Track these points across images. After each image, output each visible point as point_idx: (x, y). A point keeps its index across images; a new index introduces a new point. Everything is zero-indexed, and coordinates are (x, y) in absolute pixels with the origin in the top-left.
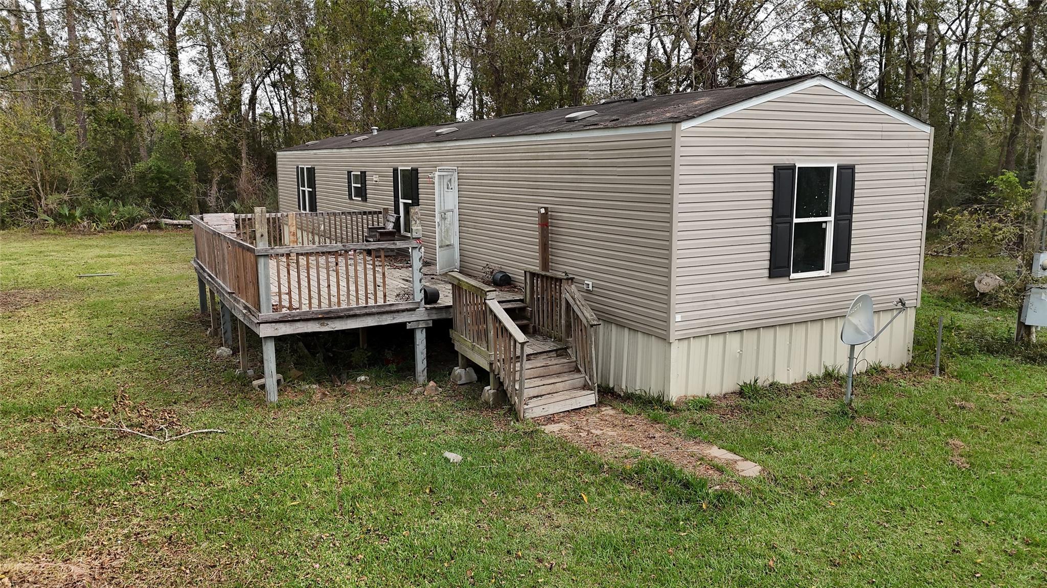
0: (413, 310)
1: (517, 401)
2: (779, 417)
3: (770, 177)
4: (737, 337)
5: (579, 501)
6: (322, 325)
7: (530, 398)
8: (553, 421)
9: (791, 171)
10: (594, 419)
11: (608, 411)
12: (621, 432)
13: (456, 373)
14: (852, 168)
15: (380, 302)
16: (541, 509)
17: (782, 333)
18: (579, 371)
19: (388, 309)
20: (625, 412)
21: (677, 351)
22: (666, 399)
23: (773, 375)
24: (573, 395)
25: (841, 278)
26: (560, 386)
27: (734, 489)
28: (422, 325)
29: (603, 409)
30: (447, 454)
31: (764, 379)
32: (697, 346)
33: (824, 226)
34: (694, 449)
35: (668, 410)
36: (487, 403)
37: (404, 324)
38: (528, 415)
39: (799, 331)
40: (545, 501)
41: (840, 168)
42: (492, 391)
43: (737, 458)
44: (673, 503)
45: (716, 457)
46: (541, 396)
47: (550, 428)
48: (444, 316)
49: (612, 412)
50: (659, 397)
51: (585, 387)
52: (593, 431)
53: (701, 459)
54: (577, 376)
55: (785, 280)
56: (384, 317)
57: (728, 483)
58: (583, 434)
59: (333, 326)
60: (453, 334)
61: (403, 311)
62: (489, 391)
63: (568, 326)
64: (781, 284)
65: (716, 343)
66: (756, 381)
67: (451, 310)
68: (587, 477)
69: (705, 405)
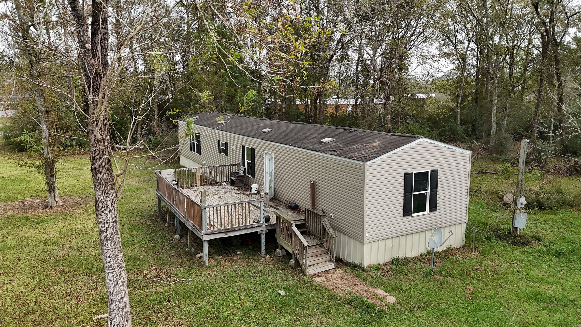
0: (261, 226)
1: (304, 268)
2: (406, 275)
3: (403, 178)
4: (391, 240)
5: (330, 313)
6: (226, 234)
7: (309, 266)
8: (318, 276)
9: (411, 175)
10: (334, 275)
11: (339, 271)
12: (344, 282)
13: (278, 251)
14: (437, 171)
15: (248, 224)
16: (316, 316)
17: (409, 238)
18: (328, 254)
19: (251, 226)
20: (346, 272)
21: (367, 248)
22: (362, 266)
23: (406, 254)
24: (326, 265)
25: (433, 214)
26: (320, 261)
27: (385, 308)
28: (264, 232)
29: (338, 270)
30: (280, 292)
31: (402, 256)
32: (374, 245)
33: (426, 194)
34: (372, 290)
35: (363, 271)
36: (291, 266)
37: (257, 232)
38: (308, 274)
39: (416, 236)
40: (317, 313)
41: (431, 171)
42: (293, 262)
43: (388, 294)
44: (363, 314)
45: (379, 294)
46: (313, 265)
47: (317, 280)
48: (272, 228)
49: (341, 272)
50: (360, 265)
51: (330, 261)
52: (334, 281)
53: (374, 295)
54: (327, 256)
55: (409, 217)
56: (249, 230)
57: (383, 306)
58: (330, 283)
59: (230, 234)
60: (277, 236)
61: (257, 227)
62: (292, 261)
63: (324, 234)
64: (408, 218)
65: (382, 243)
66: (398, 257)
67: (275, 225)
68: (332, 303)
69: (377, 268)
